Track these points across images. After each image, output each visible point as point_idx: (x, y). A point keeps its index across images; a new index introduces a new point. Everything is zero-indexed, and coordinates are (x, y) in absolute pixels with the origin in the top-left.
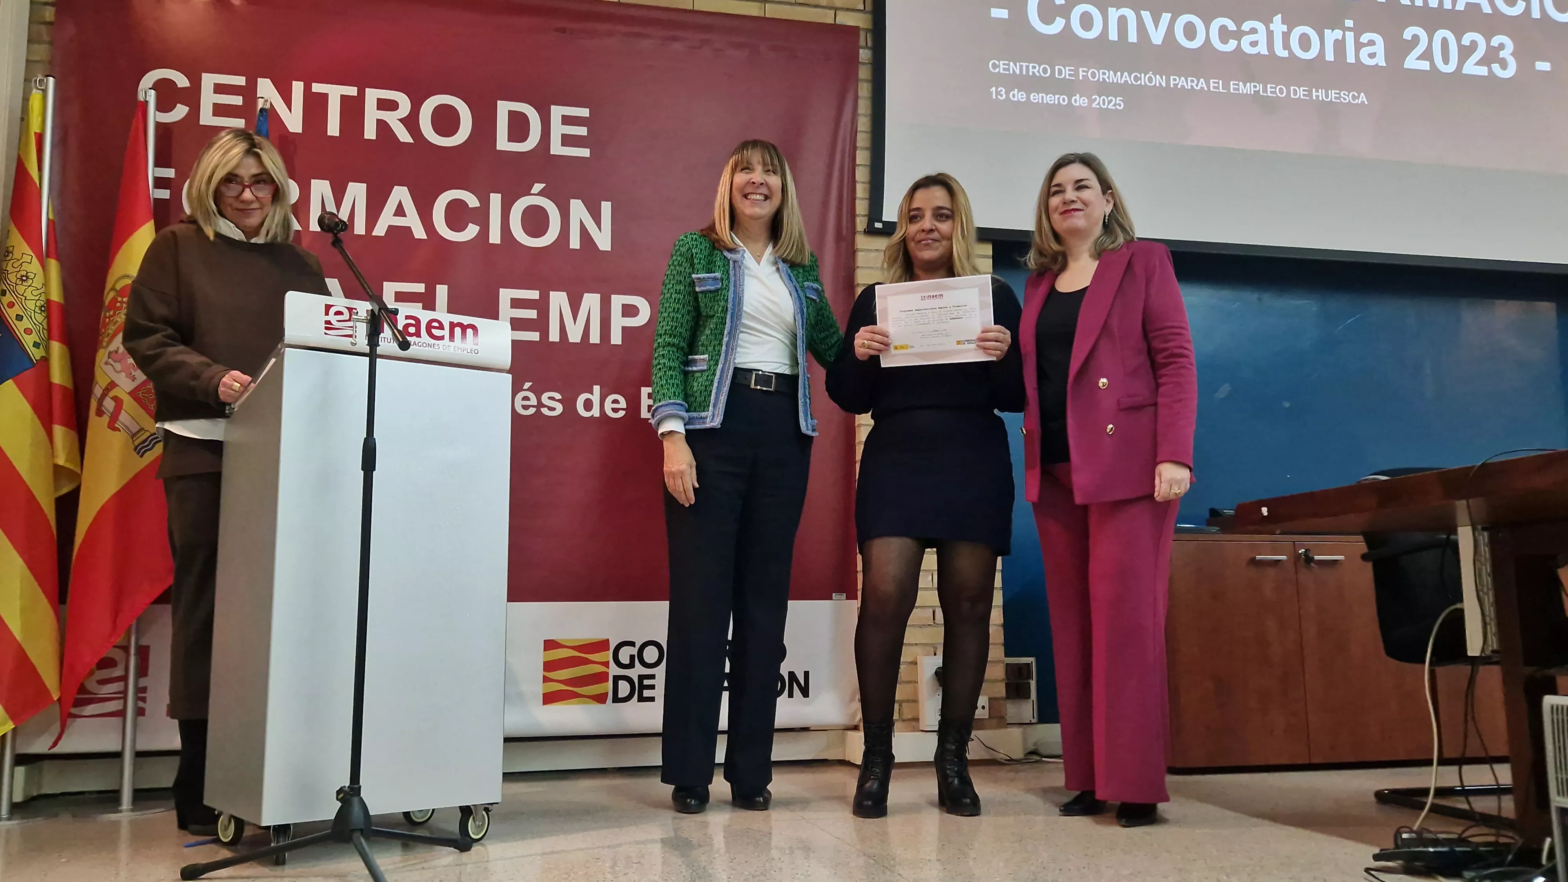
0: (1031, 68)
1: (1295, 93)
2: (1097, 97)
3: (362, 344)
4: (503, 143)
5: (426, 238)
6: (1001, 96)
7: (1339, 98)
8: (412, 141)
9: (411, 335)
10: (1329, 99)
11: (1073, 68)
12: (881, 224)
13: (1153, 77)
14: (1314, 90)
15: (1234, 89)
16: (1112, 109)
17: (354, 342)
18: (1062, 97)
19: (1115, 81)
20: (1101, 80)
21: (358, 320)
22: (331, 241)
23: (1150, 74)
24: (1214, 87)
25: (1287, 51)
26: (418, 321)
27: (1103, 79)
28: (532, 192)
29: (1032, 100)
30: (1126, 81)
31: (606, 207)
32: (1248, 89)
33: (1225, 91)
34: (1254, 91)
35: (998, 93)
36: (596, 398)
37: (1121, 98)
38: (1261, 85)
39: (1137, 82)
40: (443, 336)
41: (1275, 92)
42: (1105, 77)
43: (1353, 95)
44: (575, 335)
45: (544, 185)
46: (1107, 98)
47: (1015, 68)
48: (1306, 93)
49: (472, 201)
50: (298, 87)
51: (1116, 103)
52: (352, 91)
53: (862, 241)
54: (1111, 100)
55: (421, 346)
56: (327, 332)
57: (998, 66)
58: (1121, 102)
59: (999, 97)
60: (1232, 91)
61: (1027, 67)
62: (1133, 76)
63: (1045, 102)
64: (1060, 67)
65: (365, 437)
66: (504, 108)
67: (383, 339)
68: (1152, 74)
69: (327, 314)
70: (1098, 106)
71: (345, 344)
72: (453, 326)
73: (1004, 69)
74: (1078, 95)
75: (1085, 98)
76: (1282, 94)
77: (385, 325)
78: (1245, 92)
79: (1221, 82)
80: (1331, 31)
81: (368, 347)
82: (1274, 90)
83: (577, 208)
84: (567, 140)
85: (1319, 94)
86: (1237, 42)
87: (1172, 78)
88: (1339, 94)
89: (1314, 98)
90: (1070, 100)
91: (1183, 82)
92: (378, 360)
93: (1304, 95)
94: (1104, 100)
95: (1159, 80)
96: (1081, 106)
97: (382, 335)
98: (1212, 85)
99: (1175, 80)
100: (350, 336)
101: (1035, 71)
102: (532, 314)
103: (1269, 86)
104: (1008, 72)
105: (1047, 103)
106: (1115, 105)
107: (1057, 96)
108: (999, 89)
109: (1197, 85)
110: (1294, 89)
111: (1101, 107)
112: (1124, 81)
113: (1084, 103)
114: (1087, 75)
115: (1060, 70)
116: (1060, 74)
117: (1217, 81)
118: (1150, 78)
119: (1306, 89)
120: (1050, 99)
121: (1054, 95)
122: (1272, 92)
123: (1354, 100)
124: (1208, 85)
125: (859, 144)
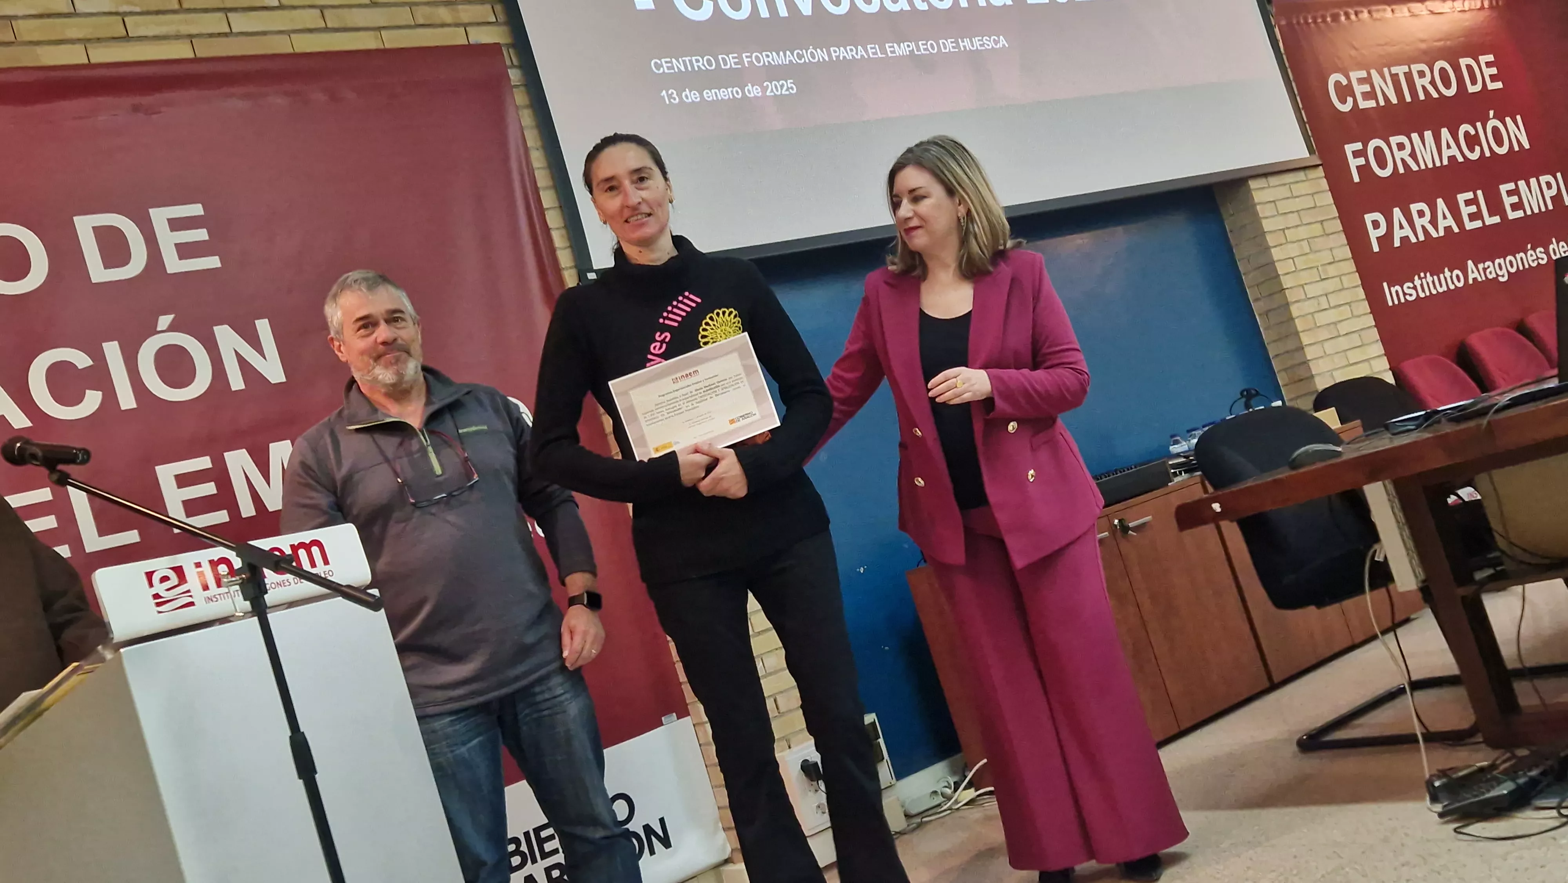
0: (694, 61)
1: (945, 48)
2: (769, 84)
4: (98, 273)
5: (30, 424)
6: (675, 99)
7: (983, 45)
10: (975, 48)
11: (737, 55)
13: (814, 51)
14: (960, 40)
15: (891, 52)
16: (787, 95)
18: (735, 89)
19: (780, 63)
20: (767, 64)
23: (811, 49)
24: (873, 53)
27: (769, 62)
28: (158, 329)
29: (707, 99)
30: (790, 61)
31: (263, 327)
32: (902, 49)
33: (884, 56)
34: (909, 51)
35: (671, 97)
37: (792, 81)
38: (913, 43)
39: (801, 60)
41: (927, 49)
42: (770, 59)
45: (171, 317)
46: (778, 82)
47: (678, 65)
48: (954, 45)
49: (80, 359)
51: (787, 87)
54: (783, 85)
56: (160, 609)
57: (664, 66)
58: (793, 85)
59: (672, 101)
60: (890, 55)
61: (690, 61)
62: (795, 53)
63: (720, 98)
64: (723, 56)
66: (85, 225)
68: (813, 48)
69: (151, 585)
73: (668, 68)
74: (749, 85)
75: (757, 87)
76: (934, 50)
78: (901, 54)
79: (877, 46)
82: (925, 47)
83: (226, 336)
84: (183, 251)
85: (966, 45)
87: (832, 49)
88: (982, 40)
89: (962, 49)
90: (743, 92)
91: (843, 53)
93: (953, 47)
94: (776, 85)
95: (821, 55)
96: (755, 96)
98: (870, 51)
99: (835, 52)
101: (700, 64)
102: (210, 488)
103: (920, 43)
104: (673, 71)
105: (722, 99)
106: (788, 89)
107: (730, 90)
108: (670, 92)
109: (857, 54)
110: (943, 43)
111: (775, 94)
112: (789, 61)
113: (758, 93)
114: (752, 61)
115: (723, 59)
116: (725, 64)
117: (873, 46)
118: (812, 52)
119: (953, 40)
120: (724, 94)
121: (726, 89)
122: (925, 50)
123: (996, 45)
124: (866, 51)
125: (540, 184)
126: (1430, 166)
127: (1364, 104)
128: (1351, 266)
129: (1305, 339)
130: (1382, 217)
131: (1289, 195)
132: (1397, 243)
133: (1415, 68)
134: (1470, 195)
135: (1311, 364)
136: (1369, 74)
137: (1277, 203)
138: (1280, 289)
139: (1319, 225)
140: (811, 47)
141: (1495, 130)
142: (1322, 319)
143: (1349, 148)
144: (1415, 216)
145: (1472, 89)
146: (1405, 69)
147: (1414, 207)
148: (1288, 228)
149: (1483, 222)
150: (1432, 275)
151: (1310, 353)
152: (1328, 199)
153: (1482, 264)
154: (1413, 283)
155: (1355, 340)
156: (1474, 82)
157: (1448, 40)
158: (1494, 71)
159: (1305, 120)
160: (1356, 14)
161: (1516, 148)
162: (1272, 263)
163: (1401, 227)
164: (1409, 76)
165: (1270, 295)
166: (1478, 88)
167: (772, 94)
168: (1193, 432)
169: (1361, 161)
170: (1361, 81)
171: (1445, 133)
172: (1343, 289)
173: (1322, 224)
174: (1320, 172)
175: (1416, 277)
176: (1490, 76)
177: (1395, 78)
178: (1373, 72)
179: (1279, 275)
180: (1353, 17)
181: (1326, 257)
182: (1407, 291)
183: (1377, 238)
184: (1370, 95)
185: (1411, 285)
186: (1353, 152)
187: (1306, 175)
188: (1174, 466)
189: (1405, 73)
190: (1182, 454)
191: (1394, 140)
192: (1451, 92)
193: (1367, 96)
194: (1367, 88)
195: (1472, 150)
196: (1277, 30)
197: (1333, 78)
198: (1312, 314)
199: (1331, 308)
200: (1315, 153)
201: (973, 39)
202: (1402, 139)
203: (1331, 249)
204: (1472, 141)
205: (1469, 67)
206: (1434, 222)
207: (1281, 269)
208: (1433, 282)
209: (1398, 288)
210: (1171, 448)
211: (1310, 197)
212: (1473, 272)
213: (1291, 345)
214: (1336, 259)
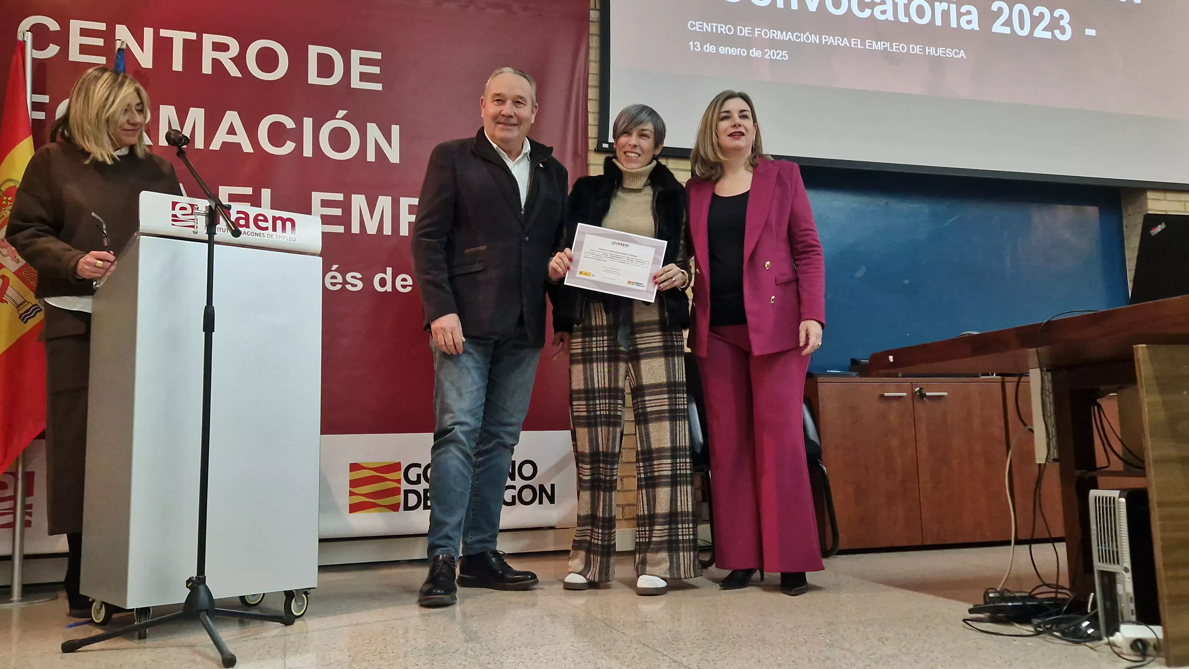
0: (719, 27)
1: (913, 50)
2: (769, 51)
3: (202, 232)
4: (313, 78)
5: (252, 151)
6: (697, 48)
7: (945, 54)
8: (241, 76)
9: (242, 226)
10: (938, 54)
11: (751, 28)
12: (607, 145)
13: (809, 35)
14: (927, 47)
15: (869, 46)
16: (780, 60)
17: (196, 231)
18: (742, 50)
19: (782, 39)
20: (771, 38)
21: (199, 214)
22: (176, 152)
23: (808, 34)
24: (854, 45)
25: (907, 18)
26: (247, 215)
27: (773, 37)
28: (337, 117)
29: (720, 52)
31: (395, 130)
32: (879, 46)
33: (863, 48)
34: (884, 48)
35: (695, 46)
36: (389, 276)
37: (786, 52)
38: (888, 43)
39: (798, 39)
40: (268, 227)
41: (898, 49)
42: (775, 35)
43: (956, 52)
44: (372, 229)
45: (346, 112)
46: (776, 51)
47: (707, 27)
48: (922, 50)
49: (289, 123)
50: (148, 33)
51: (783, 55)
52: (192, 36)
54: (779, 53)
55: (249, 235)
56: (174, 223)
57: (695, 26)
58: (786, 54)
59: (695, 49)
60: (867, 48)
61: (717, 27)
62: (795, 34)
63: (730, 53)
64: (741, 27)
65: (206, 305)
66: (314, 51)
67: (219, 229)
69: (173, 209)
70: (769, 58)
71: (188, 232)
72: (275, 219)
73: (699, 28)
74: (754, 49)
75: (759, 51)
76: (903, 51)
77: (221, 218)
78: (877, 48)
79: (859, 40)
80: (939, 3)
81: (207, 235)
82: (898, 47)
83: (373, 130)
84: (364, 77)
85: (931, 51)
86: (870, 11)
87: (823, 37)
88: (945, 50)
89: (927, 53)
90: (748, 53)
91: (831, 40)
92: (215, 245)
93: (920, 51)
94: (773, 52)
95: (814, 39)
96: (756, 57)
97: (218, 226)
98: (853, 43)
99: (825, 38)
100: (193, 227)
101: (723, 30)
102: (337, 212)
103: (894, 44)
104: (702, 31)
105: (732, 54)
106: (780, 57)
107: (739, 49)
108: (695, 43)
109: (842, 43)
110: (913, 47)
111: (771, 58)
112: (789, 38)
113: (759, 55)
114: (761, 34)
115: (740, 29)
116: (741, 32)
117: (856, 39)
118: (807, 36)
119: (922, 46)
120: (734, 51)
121: (737, 49)
122: (896, 49)
123: (956, 55)
124: (850, 43)
125: (590, 83)
201: (938, 48)
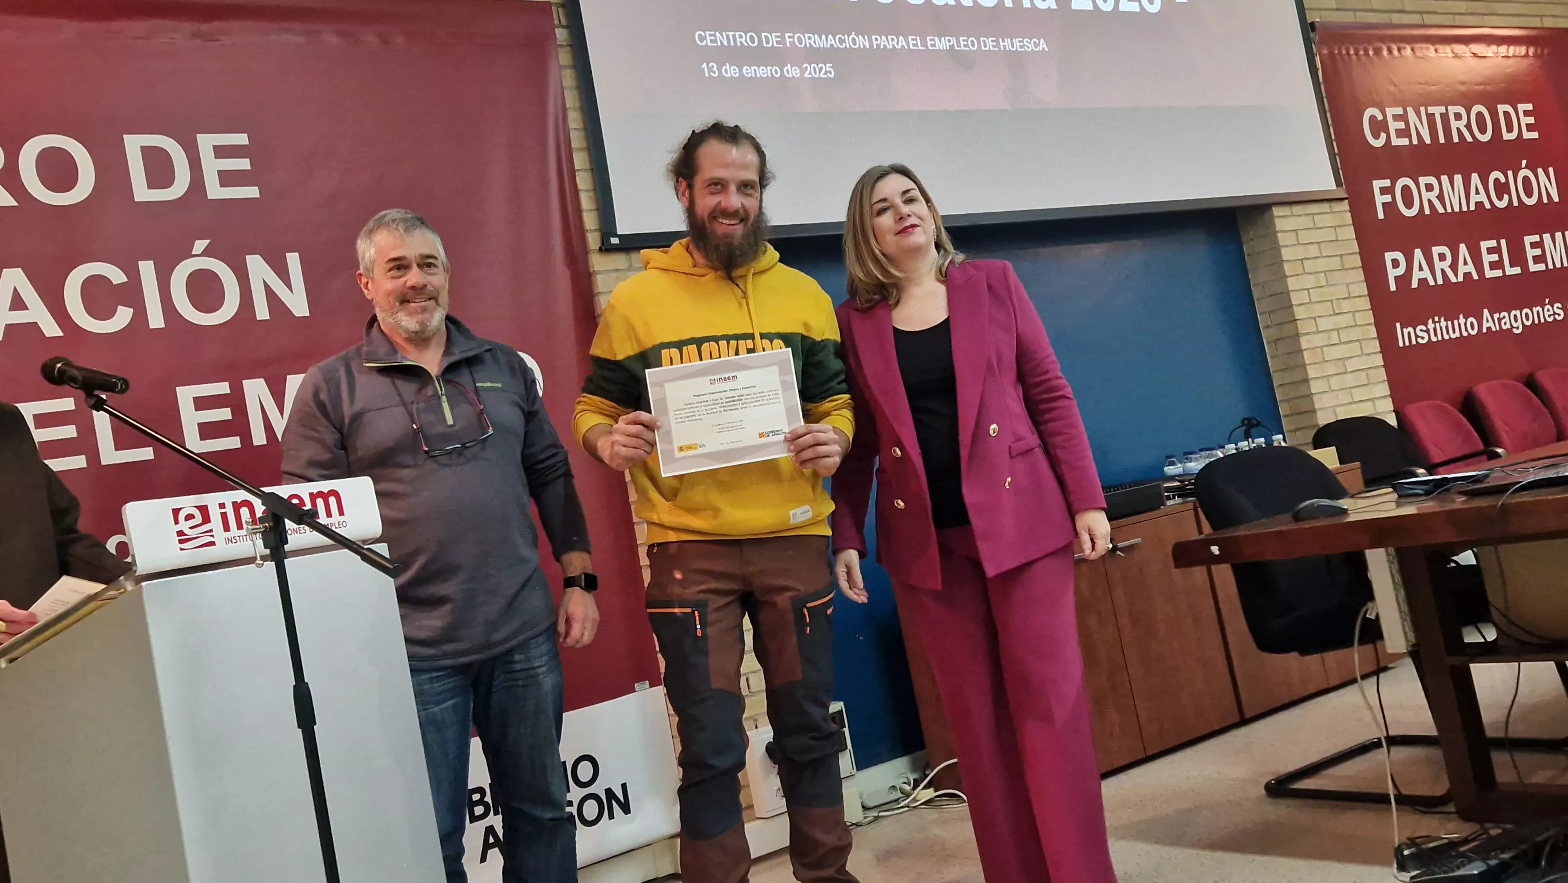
0: (737, 37)
1: (985, 46)
2: (808, 66)
4: (142, 192)
5: (62, 334)
6: (714, 72)
7: (1023, 47)
8: (19, 206)
10: (1015, 49)
11: (779, 34)
12: (617, 239)
13: (855, 37)
14: (1001, 40)
15: (932, 45)
16: (825, 78)
18: (774, 68)
19: (821, 46)
20: (808, 46)
23: (853, 35)
24: (914, 45)
27: (810, 43)
28: (194, 253)
29: (745, 75)
30: (832, 45)
31: (293, 261)
32: (943, 43)
33: (924, 48)
34: (949, 46)
35: (710, 70)
37: (831, 65)
38: (954, 38)
39: (842, 45)
41: (968, 46)
42: (812, 42)
43: (1035, 42)
45: (208, 241)
46: (817, 65)
47: (722, 38)
49: (114, 274)
51: (826, 70)
53: (598, 262)
56: (181, 547)
57: (705, 38)
58: (831, 69)
59: (712, 74)
60: (930, 48)
61: (734, 36)
62: (837, 37)
63: (758, 75)
64: (766, 34)
66: (133, 145)
68: (855, 34)
69: (176, 522)
73: (711, 41)
74: (789, 65)
75: (796, 68)
76: (974, 47)
78: (941, 48)
79: (918, 38)
83: (257, 267)
84: (226, 178)
87: (873, 37)
88: (1023, 42)
89: (1002, 49)
90: (782, 72)
91: (884, 41)
93: (993, 46)
94: (814, 67)
95: (862, 42)
96: (793, 77)
98: (911, 43)
99: (876, 39)
100: (208, 544)
101: (743, 40)
103: (961, 39)
104: (715, 45)
105: (761, 77)
106: (825, 74)
107: (769, 68)
108: (710, 65)
109: (898, 44)
110: (984, 41)
111: (813, 77)
112: (830, 45)
113: (796, 74)
114: (794, 42)
115: (766, 37)
116: (768, 43)
117: (914, 37)
118: (853, 39)
119: (994, 39)
120: (763, 72)
121: (766, 67)
122: (965, 46)
123: (1036, 47)
124: (908, 43)
125: (575, 144)
126: (1457, 209)
127: (1396, 141)
128: (1365, 303)
129: (1312, 372)
130: (1402, 255)
131: (1312, 226)
132: (1415, 285)
133: (1452, 110)
134: (1493, 243)
135: (1315, 398)
136: (1405, 111)
137: (1299, 233)
138: (1293, 319)
139: (1339, 258)
140: (853, 33)
141: (1526, 180)
142: (1332, 353)
143: (1377, 184)
144: (1436, 258)
145: (1507, 136)
146: (1442, 109)
147: (1436, 250)
148: (1308, 259)
149: (1504, 272)
150: (1445, 320)
151: (1315, 386)
152: (1350, 233)
153: (1498, 314)
154: (1426, 327)
155: (1362, 378)
156: (1510, 129)
157: (1488, 84)
158: (1531, 120)
159: (1336, 151)
160: (1399, 50)
161: (1545, 201)
162: (1288, 292)
163: (1421, 269)
164: (1445, 117)
165: (1280, 324)
166: (1513, 136)
167: (810, 76)
168: (1190, 456)
169: (1388, 198)
170: (1396, 118)
171: (1475, 177)
172: (1357, 325)
173: (1341, 258)
174: (1345, 206)
175: (1430, 321)
176: (1527, 125)
177: (1431, 118)
178: (1410, 110)
179: (1292, 305)
180: (1396, 52)
181: (1342, 292)
182: (1419, 333)
183: (1396, 278)
184: (1404, 133)
185: (1424, 328)
186: (1381, 188)
187: (1330, 207)
188: (1168, 489)
189: (1441, 114)
190: (1177, 478)
191: (1423, 180)
192: (1486, 138)
193: (1400, 133)
194: (1401, 126)
195: (1500, 198)
196: (1318, 59)
197: (1369, 112)
198: (1321, 347)
199: (1341, 343)
200: (1342, 186)
201: (1014, 40)
202: (1432, 180)
203: (1348, 285)
204: (1502, 189)
205: (1506, 113)
206: (1454, 267)
207: (1295, 299)
208: (1447, 327)
209: (1410, 329)
210: (1166, 468)
211: (1333, 229)
212: (1488, 321)
213: (1295, 376)
214: (1352, 295)
